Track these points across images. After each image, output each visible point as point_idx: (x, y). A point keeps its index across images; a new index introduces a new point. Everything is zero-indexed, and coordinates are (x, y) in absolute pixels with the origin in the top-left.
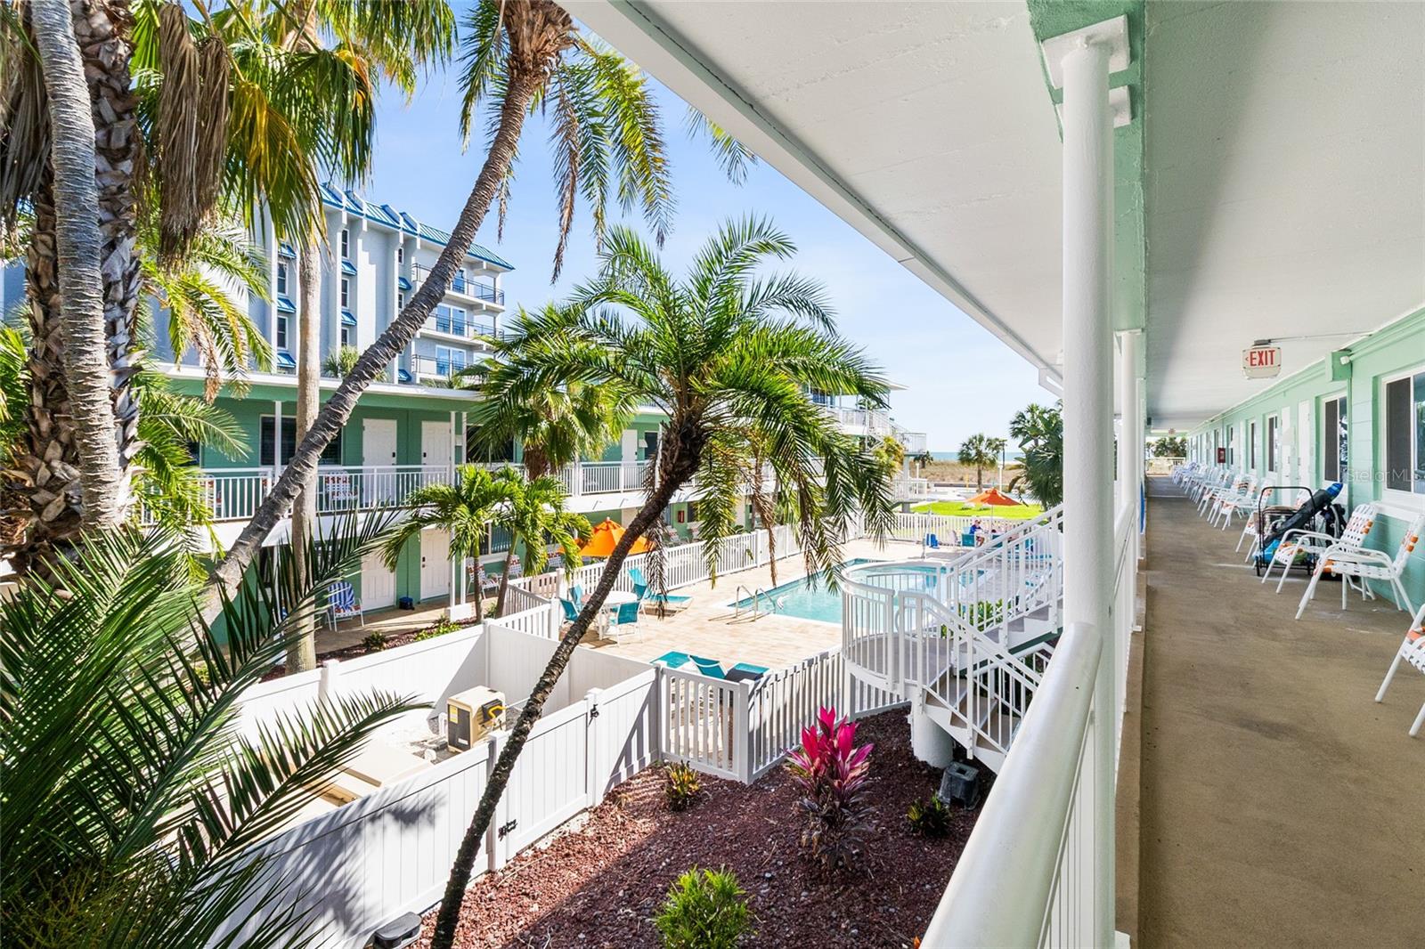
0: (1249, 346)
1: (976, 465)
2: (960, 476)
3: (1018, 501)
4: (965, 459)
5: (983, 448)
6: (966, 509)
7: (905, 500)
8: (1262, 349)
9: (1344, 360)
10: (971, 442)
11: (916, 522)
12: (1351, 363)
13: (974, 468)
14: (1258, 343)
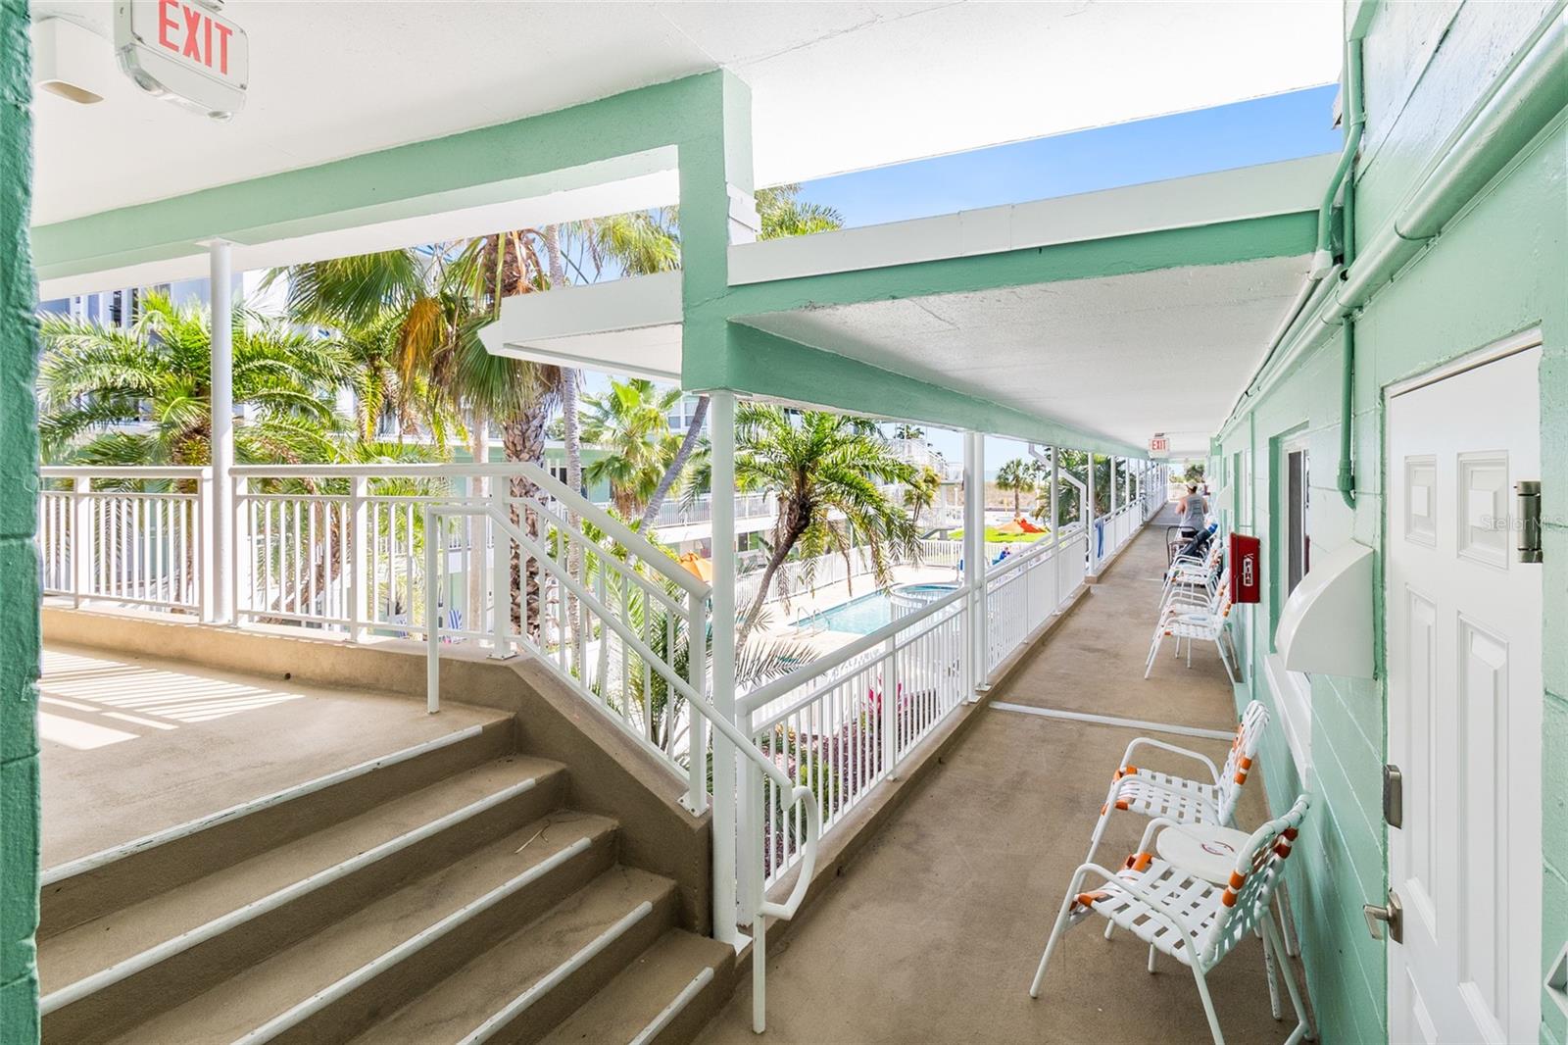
0: (1153, 437)
1: (1014, 490)
2: (1000, 499)
3: (1043, 528)
4: (1003, 484)
5: (1020, 473)
6: (1003, 534)
7: (942, 527)
8: (1158, 439)
9: (1217, 444)
10: (1008, 466)
11: (952, 549)
12: (1221, 445)
13: (1012, 492)
14: (1157, 435)
